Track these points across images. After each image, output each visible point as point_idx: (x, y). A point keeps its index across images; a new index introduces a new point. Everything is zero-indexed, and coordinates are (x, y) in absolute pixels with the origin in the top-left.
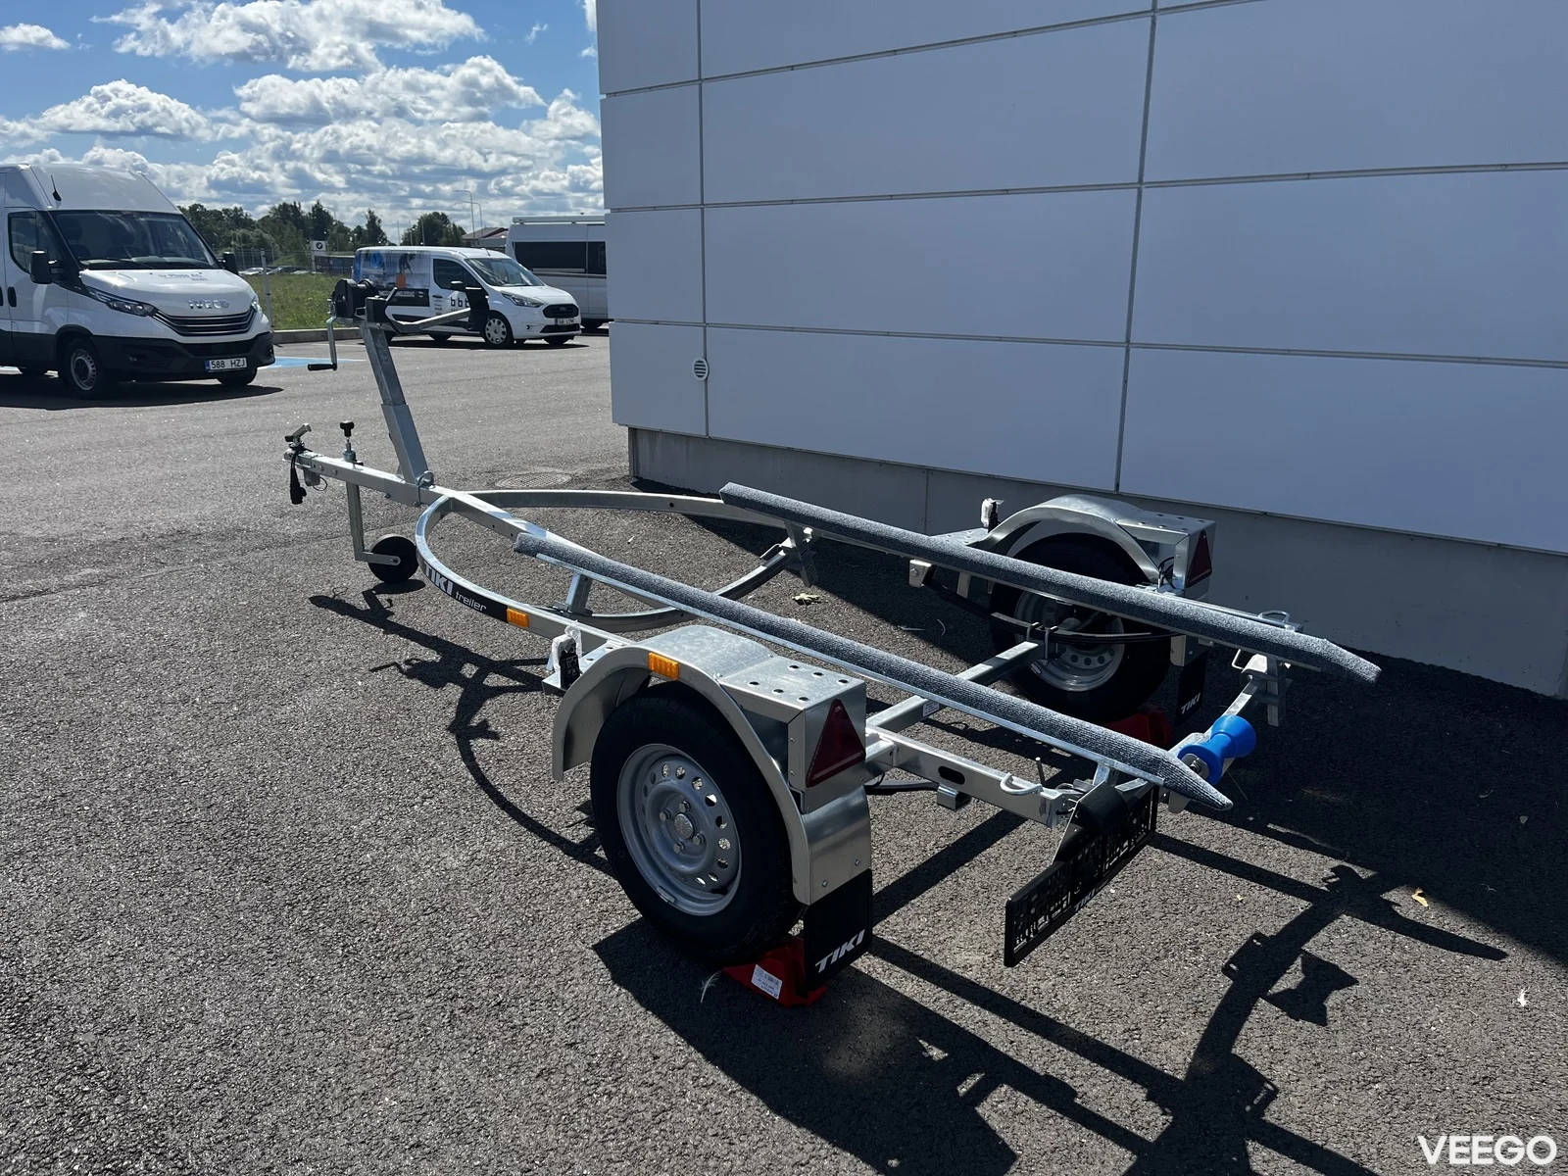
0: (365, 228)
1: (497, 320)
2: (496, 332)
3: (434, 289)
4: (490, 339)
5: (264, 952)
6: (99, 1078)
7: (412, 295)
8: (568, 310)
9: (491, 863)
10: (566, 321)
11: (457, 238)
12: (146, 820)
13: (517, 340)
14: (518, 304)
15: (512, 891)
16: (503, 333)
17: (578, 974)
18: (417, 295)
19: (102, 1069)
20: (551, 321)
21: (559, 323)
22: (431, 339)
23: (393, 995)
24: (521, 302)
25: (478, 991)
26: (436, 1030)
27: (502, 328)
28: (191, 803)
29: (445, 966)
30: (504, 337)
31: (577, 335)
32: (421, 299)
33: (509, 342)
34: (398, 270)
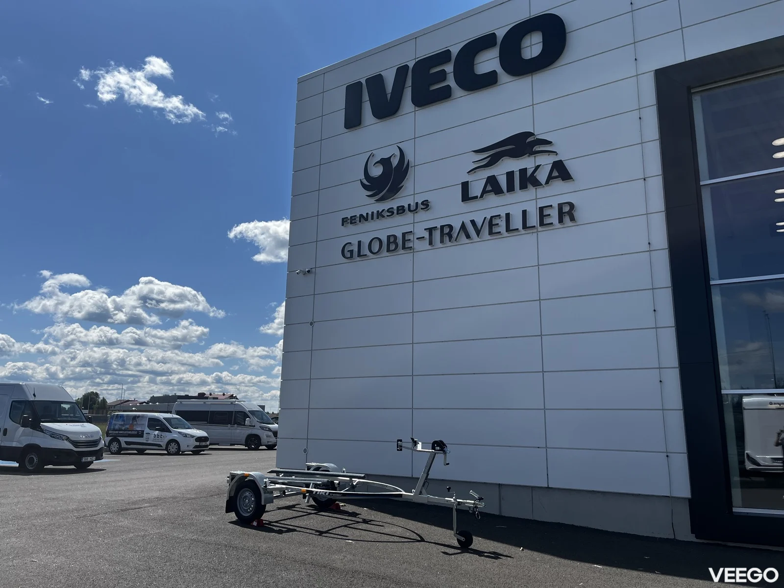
1: (174, 443)
3: (147, 430)
4: (169, 451)
7: (136, 433)
8: (204, 439)
10: (204, 444)
13: (181, 452)
14: (184, 437)
18: (138, 433)
20: (198, 444)
21: (200, 445)
22: (135, 452)
24: (186, 435)
27: (176, 447)
30: (176, 450)
31: (206, 450)
32: (140, 434)
33: (179, 452)
34: (131, 423)
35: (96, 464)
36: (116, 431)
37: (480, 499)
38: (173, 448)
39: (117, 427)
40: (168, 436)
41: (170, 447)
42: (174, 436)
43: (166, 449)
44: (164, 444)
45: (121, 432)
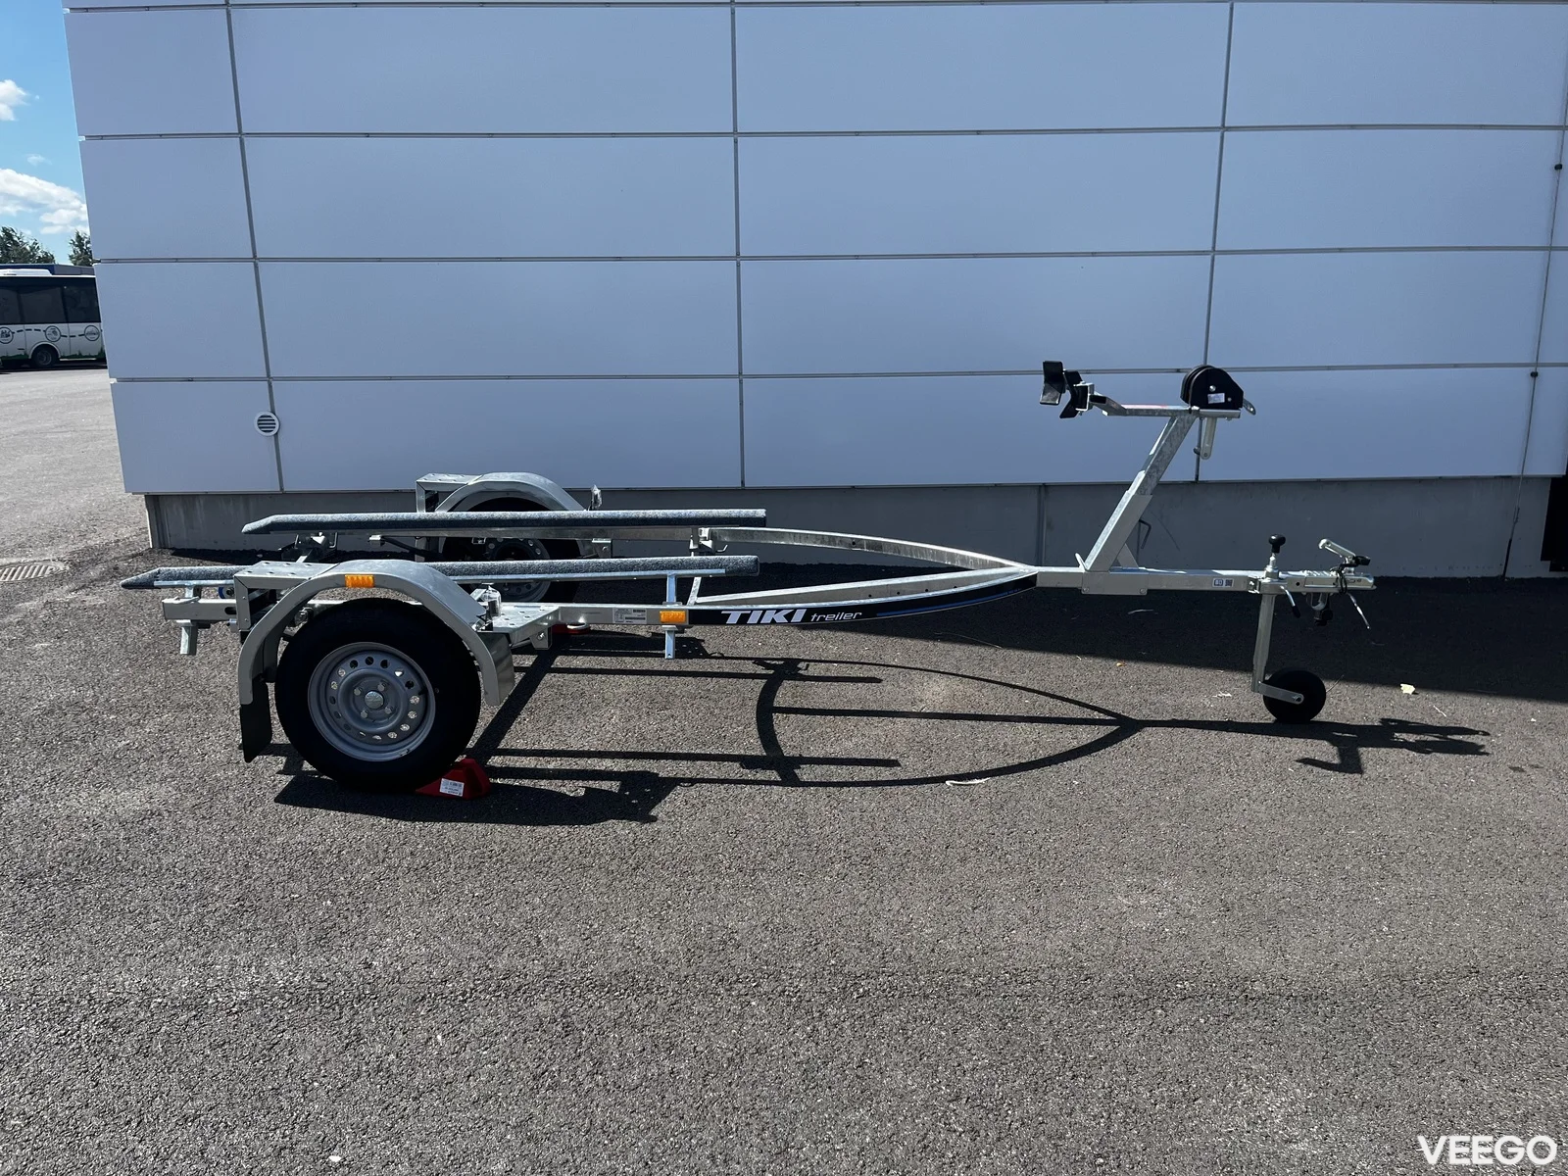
37: (1359, 562)
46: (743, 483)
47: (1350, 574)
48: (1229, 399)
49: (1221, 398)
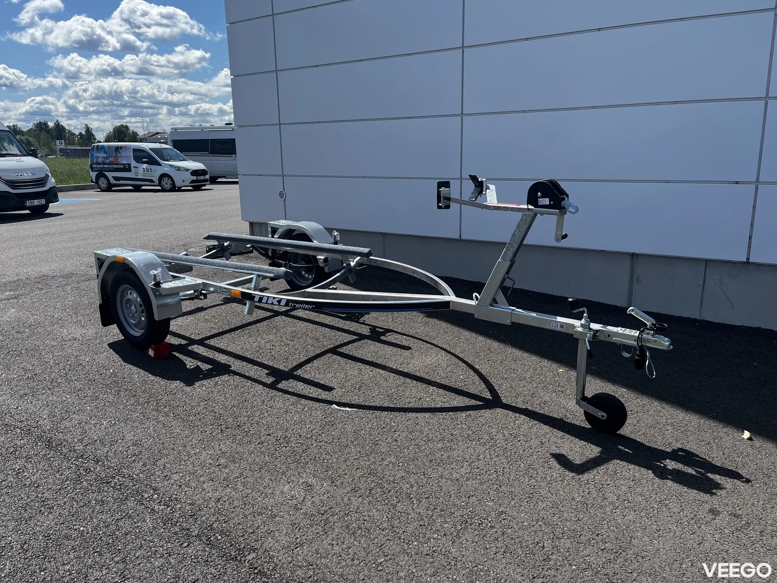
0: (84, 133)
1: (167, 178)
2: (167, 184)
3: (134, 163)
4: (164, 187)
5: (142, 417)
6: (90, 458)
7: (122, 166)
8: (203, 172)
9: (224, 385)
10: (202, 178)
11: (134, 138)
12: (76, 380)
13: (178, 187)
14: (177, 170)
15: (235, 393)
16: (171, 184)
17: (266, 415)
18: (125, 167)
19: (90, 456)
20: (195, 178)
21: (198, 179)
22: (132, 188)
23: (198, 426)
24: (179, 169)
25: (229, 423)
26: (217, 434)
27: (170, 182)
28: (93, 373)
29: (215, 416)
30: (171, 186)
31: (207, 184)
32: (127, 168)
33: (174, 189)
34: (114, 155)
35: (52, 208)
36: (100, 164)
38: (167, 183)
39: (100, 160)
40: (157, 171)
41: (164, 183)
42: (166, 170)
43: (160, 185)
44: (156, 179)
45: (106, 166)
46: (460, 236)
47: (648, 336)
48: (552, 203)
49: (546, 201)
